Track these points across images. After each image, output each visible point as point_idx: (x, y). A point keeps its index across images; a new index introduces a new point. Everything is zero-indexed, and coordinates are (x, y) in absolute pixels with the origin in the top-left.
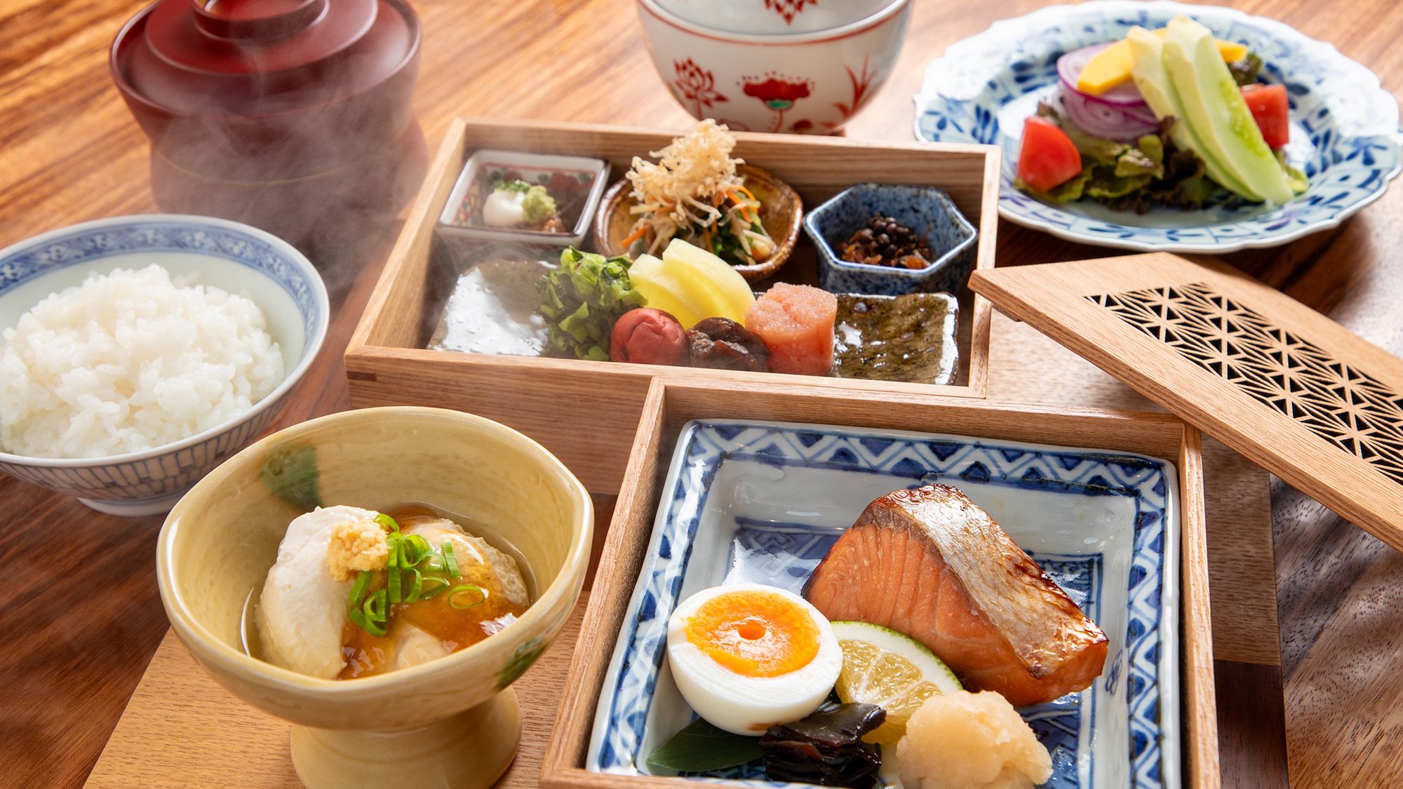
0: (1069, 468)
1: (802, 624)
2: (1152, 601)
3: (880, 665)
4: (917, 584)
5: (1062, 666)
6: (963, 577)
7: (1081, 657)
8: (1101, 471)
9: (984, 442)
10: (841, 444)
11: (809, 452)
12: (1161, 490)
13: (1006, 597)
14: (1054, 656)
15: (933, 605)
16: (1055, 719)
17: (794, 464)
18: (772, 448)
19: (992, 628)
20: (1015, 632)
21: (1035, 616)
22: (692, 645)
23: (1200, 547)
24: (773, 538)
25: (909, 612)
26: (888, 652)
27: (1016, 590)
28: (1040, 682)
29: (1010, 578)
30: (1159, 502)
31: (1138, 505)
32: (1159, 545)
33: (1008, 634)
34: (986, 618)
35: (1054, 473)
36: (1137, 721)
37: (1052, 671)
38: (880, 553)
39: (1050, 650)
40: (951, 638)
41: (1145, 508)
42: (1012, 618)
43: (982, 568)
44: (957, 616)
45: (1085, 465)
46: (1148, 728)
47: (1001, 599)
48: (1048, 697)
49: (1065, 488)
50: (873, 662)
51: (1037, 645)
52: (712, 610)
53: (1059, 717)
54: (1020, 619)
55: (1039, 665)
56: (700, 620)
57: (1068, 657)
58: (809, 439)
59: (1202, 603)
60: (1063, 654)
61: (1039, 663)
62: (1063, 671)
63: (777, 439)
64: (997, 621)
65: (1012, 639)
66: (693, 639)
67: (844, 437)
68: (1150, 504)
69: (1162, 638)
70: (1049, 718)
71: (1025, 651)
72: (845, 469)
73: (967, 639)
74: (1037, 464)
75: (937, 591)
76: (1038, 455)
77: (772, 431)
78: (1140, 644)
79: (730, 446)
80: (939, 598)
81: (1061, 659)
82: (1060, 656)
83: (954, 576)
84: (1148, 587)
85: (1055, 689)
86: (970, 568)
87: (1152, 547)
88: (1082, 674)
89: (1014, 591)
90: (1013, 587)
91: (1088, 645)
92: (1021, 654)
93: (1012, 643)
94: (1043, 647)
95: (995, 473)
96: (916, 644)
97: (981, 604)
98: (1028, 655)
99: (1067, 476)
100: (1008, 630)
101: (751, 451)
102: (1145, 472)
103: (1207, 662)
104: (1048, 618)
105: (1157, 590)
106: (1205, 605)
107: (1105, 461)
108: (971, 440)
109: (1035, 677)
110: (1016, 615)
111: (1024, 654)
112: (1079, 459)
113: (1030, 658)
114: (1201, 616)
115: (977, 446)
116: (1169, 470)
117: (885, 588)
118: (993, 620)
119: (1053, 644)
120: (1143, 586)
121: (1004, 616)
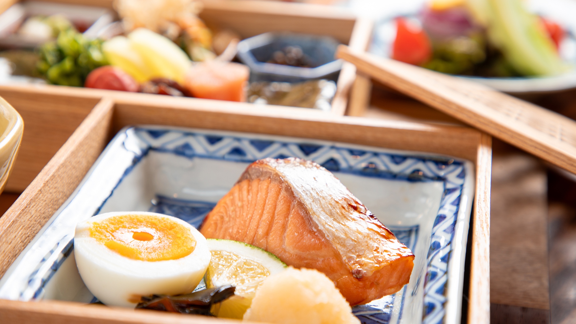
0: (397, 163)
1: (183, 236)
2: (450, 230)
3: (239, 265)
4: (274, 214)
5: (378, 271)
6: (309, 207)
7: (393, 265)
8: (420, 166)
9: (338, 145)
10: (236, 144)
11: (212, 148)
12: (462, 175)
13: (339, 223)
14: (372, 263)
15: (284, 227)
16: (372, 315)
17: (202, 157)
18: (187, 146)
19: (327, 244)
20: (344, 246)
21: (360, 236)
22: (93, 238)
23: (485, 193)
24: (182, 208)
25: (267, 234)
26: (247, 258)
27: (347, 219)
28: (361, 283)
29: (343, 211)
30: (459, 182)
31: (445, 185)
32: (458, 202)
33: (339, 246)
34: (323, 235)
35: (386, 165)
36: (429, 296)
37: (370, 274)
38: (250, 197)
39: (370, 259)
40: (297, 251)
41: (449, 186)
42: (343, 236)
43: (323, 202)
44: (301, 235)
45: (409, 162)
46: (437, 299)
47: (335, 223)
48: (366, 298)
49: (394, 176)
50: (235, 264)
51: (360, 255)
52: (115, 221)
53: (375, 314)
54: (348, 237)
55: (360, 269)
56: (103, 225)
57: (383, 264)
58: (213, 140)
59: (484, 221)
60: (379, 262)
61: (361, 268)
62: (378, 275)
63: (191, 140)
64: (330, 236)
65: (341, 250)
66: (95, 235)
67: (238, 140)
68: (452, 183)
69: (453, 248)
70: (368, 314)
71: (350, 258)
72: (237, 161)
73: (308, 252)
74: (375, 160)
75: (288, 217)
76: (376, 154)
77: (188, 134)
78: (436, 254)
79: (156, 143)
80: (289, 222)
81: (378, 265)
82: (377, 263)
83: (301, 205)
84: (447, 224)
85: (372, 292)
86: (313, 201)
87: (453, 204)
88: (393, 280)
89: (345, 219)
90: (345, 217)
91: (399, 257)
92: (347, 261)
93: (341, 253)
94: (364, 257)
95: (343, 165)
96: (269, 254)
97: (319, 225)
98: (352, 262)
99: (395, 168)
100: (339, 243)
101: (171, 146)
102: (452, 168)
103: (485, 252)
104: (370, 239)
105: (453, 224)
106: (486, 222)
107: (424, 160)
108: (328, 144)
109: (357, 278)
110: (346, 234)
111: (349, 261)
112: (404, 158)
113: (354, 264)
114: (483, 228)
115: (333, 148)
116: (468, 166)
117: (251, 218)
118: (328, 236)
119: (372, 256)
120: (443, 223)
121: (336, 234)
